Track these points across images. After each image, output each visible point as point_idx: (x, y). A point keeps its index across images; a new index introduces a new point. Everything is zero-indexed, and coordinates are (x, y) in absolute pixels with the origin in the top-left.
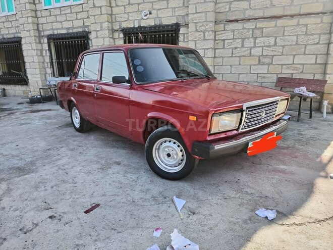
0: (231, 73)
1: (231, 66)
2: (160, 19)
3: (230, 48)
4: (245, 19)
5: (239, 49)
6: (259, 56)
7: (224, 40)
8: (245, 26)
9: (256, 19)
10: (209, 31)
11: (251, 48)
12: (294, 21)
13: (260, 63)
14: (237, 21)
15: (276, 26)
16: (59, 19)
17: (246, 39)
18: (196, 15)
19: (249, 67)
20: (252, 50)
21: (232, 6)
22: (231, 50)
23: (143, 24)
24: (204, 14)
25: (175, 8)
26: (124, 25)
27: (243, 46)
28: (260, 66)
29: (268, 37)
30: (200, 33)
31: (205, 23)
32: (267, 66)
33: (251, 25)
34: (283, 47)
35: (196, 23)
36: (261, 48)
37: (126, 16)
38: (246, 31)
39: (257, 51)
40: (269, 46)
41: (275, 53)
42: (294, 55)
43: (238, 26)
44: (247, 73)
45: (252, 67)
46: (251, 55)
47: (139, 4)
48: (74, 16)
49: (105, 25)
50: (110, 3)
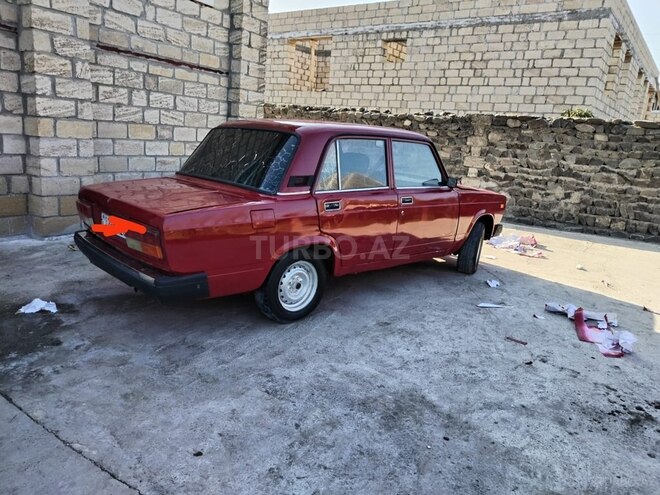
0: (114, 154)
1: (113, 140)
3: (109, 104)
4: (129, 52)
5: (124, 108)
6: (156, 126)
7: (96, 85)
8: (132, 65)
9: (147, 57)
10: (83, 62)
11: (144, 109)
12: (193, 75)
13: (158, 138)
14: (118, 51)
15: (173, 77)
17: (135, 91)
18: (50, 15)
19: (142, 144)
20: (145, 113)
21: (107, 17)
22: (111, 108)
24: (69, 18)
27: (130, 103)
28: (157, 143)
29: (166, 93)
30: (63, 61)
31: (74, 41)
32: (167, 144)
33: (140, 66)
34: (185, 113)
35: (52, 34)
36: (157, 111)
38: (133, 74)
39: (152, 116)
40: (167, 110)
41: (176, 123)
42: (197, 128)
43: (121, 61)
44: (140, 155)
45: (148, 143)
46: (144, 122)
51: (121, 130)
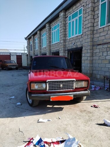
0: (98, 67)
1: (98, 64)
2: (77, 45)
4: (103, 44)
5: (101, 56)
6: (109, 60)
7: (96, 53)
8: (104, 47)
9: (107, 43)
10: (89, 50)
11: (106, 56)
13: (109, 63)
14: (100, 44)
16: (55, 47)
17: (104, 52)
18: (85, 44)
21: (99, 38)
22: (98, 57)
23: (73, 48)
24: (87, 43)
25: (81, 41)
26: (68, 48)
27: (103, 55)
31: (88, 46)
35: (85, 46)
37: (69, 45)
39: (108, 58)
43: (101, 47)
44: (104, 67)
45: (106, 65)
46: (106, 59)
47: (72, 41)
48: (57, 46)
49: (62, 49)
50: (65, 41)
51: (100, 61)
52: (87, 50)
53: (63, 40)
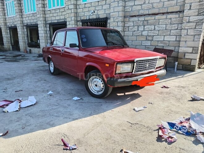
0: (132, 45)
1: (132, 41)
2: (99, 15)
4: (139, 15)
5: (136, 32)
6: (146, 36)
7: (129, 27)
8: (139, 19)
9: (145, 15)
10: (120, 22)
11: (142, 31)
12: (164, 16)
13: (147, 40)
14: (135, 16)
15: (155, 19)
17: (140, 27)
18: (114, 13)
19: (141, 42)
21: (133, 8)
22: (132, 32)
23: (91, 18)
24: (117, 13)
25: (105, 9)
26: (82, 18)
27: (138, 30)
29: (151, 25)
30: (116, 23)
31: (118, 18)
32: (150, 42)
33: (142, 19)
34: (159, 31)
35: (114, 17)
36: (147, 31)
37: (83, 13)
38: (139, 21)
39: (145, 33)
40: (151, 30)
41: (155, 34)
42: (164, 36)
43: (136, 19)
44: (140, 45)
45: (143, 42)
46: (142, 35)
47: (89, 7)
48: (61, 13)
49: (73, 18)
50: (76, 7)
51: (134, 38)
52: (117, 22)
53: (74, 4)
